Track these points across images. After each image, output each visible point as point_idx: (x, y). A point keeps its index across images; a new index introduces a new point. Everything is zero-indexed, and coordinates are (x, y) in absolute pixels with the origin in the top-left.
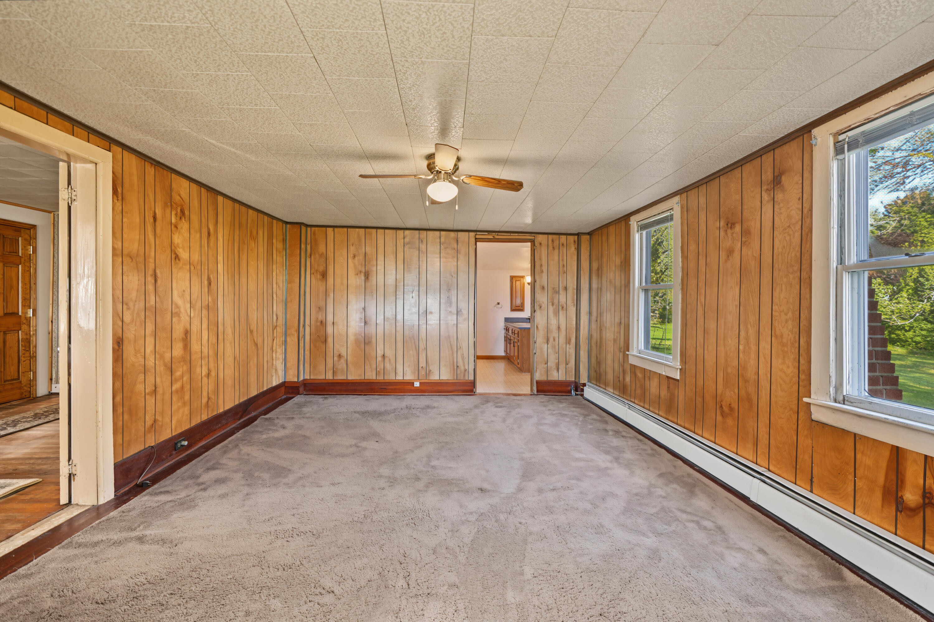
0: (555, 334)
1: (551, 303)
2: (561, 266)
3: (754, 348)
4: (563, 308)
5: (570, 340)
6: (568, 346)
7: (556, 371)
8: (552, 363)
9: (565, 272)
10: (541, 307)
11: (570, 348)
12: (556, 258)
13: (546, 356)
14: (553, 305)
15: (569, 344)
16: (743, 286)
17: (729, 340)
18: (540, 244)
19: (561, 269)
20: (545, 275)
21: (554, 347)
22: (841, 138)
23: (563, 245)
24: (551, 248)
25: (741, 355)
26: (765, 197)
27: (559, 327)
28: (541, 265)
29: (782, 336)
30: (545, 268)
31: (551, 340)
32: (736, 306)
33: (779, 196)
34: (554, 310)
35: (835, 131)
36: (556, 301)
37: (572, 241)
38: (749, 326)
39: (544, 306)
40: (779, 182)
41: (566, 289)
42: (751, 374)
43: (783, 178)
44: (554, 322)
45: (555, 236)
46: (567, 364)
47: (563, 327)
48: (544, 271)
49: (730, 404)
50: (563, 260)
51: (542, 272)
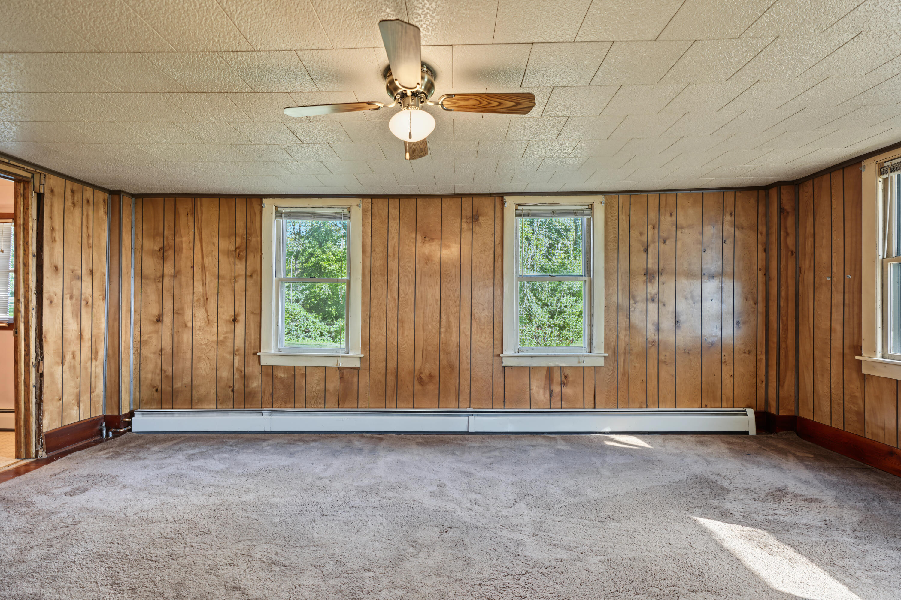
0: (72, 347)
1: (68, 296)
2: (85, 236)
3: (455, 329)
4: (87, 303)
5: (97, 353)
6: (94, 363)
7: (76, 407)
8: (69, 397)
9: (91, 247)
10: (51, 302)
11: (96, 366)
12: (78, 221)
13: (60, 386)
14: (71, 298)
15: (96, 359)
16: (444, 286)
17: (430, 326)
18: (52, 191)
19: (85, 241)
20: (58, 247)
21: (72, 368)
22: (520, 208)
23: (88, 202)
24: (69, 203)
25: (442, 336)
26: (465, 226)
27: (81, 335)
28: (53, 230)
29: (480, 319)
30: (58, 235)
31: (68, 357)
32: (437, 300)
33: (477, 229)
34: (73, 306)
35: (517, 203)
36: (76, 292)
37: (101, 200)
38: (450, 314)
39: (57, 300)
40: (477, 220)
41: (92, 272)
42: (453, 347)
43: (480, 218)
44: (72, 327)
45: (76, 185)
46: (91, 392)
47: (87, 335)
48: (57, 239)
49: (430, 374)
50: (87, 227)
51: (54, 240)
